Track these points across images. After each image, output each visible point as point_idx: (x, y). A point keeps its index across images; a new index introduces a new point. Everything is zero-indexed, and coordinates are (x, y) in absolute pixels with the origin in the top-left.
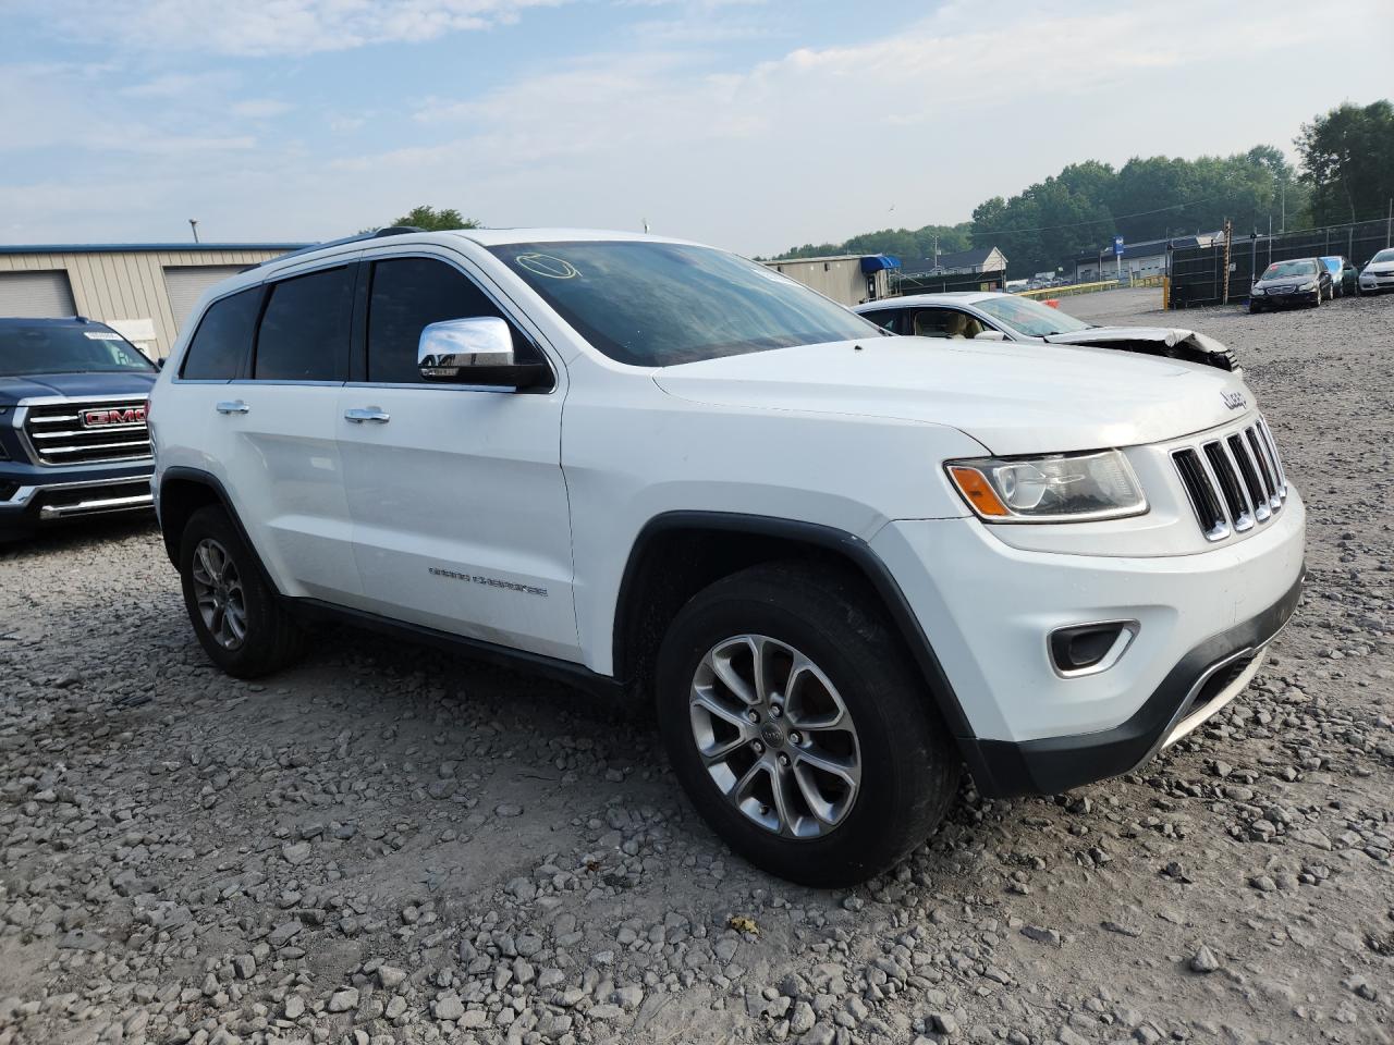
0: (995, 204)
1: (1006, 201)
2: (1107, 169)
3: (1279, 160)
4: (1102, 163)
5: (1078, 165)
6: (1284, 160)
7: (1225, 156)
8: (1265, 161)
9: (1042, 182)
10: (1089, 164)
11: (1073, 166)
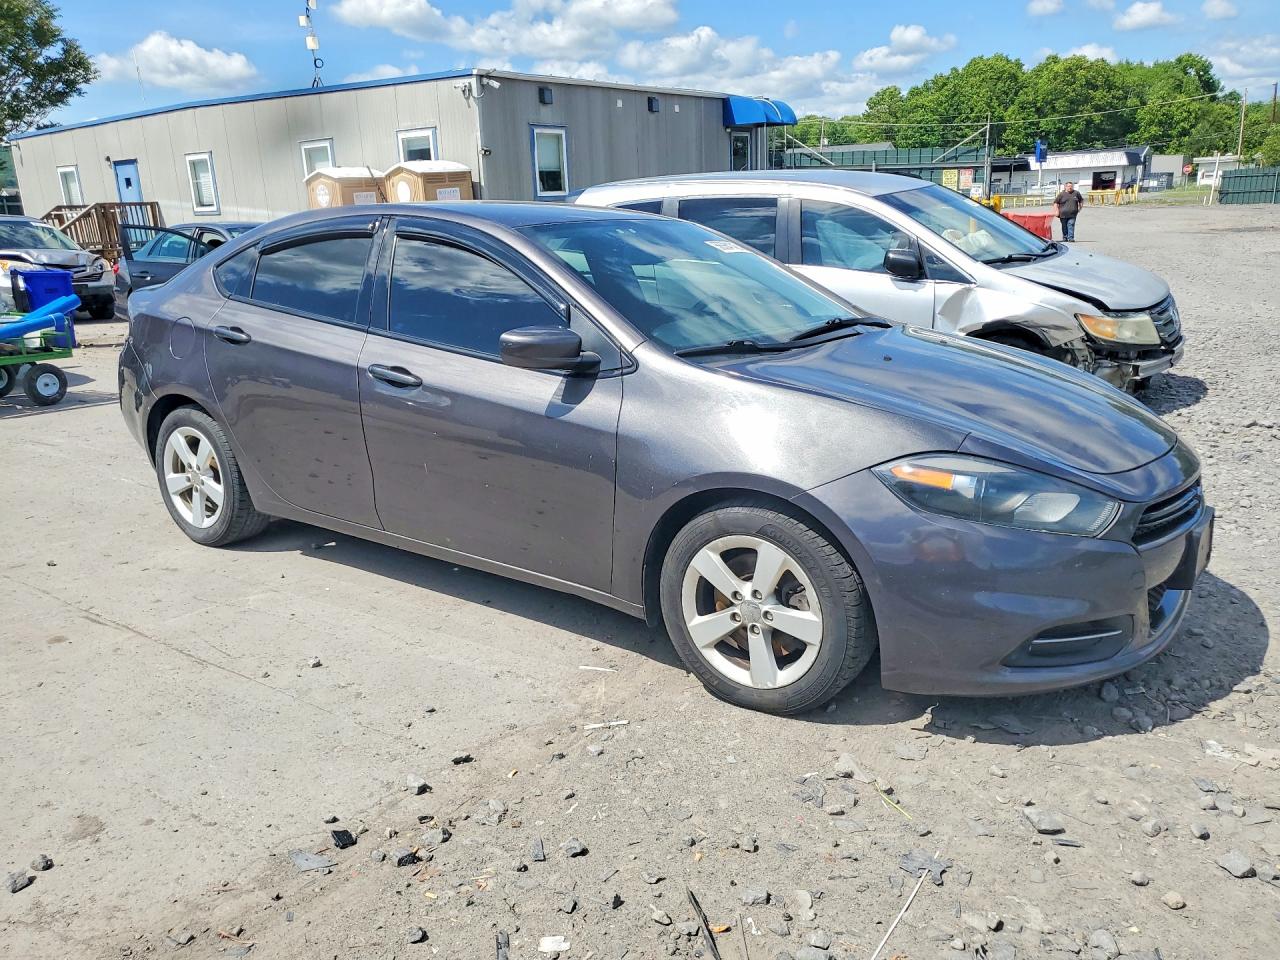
0: (893, 93)
1: (904, 93)
2: (1019, 65)
3: (1206, 72)
4: (1012, 58)
5: (985, 58)
6: (1212, 72)
7: (1149, 63)
8: (1192, 72)
9: (947, 73)
10: (999, 58)
11: (981, 58)
